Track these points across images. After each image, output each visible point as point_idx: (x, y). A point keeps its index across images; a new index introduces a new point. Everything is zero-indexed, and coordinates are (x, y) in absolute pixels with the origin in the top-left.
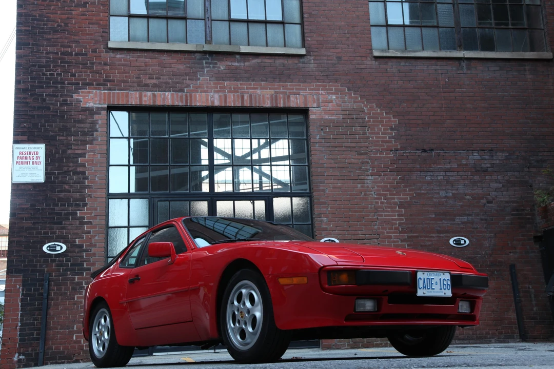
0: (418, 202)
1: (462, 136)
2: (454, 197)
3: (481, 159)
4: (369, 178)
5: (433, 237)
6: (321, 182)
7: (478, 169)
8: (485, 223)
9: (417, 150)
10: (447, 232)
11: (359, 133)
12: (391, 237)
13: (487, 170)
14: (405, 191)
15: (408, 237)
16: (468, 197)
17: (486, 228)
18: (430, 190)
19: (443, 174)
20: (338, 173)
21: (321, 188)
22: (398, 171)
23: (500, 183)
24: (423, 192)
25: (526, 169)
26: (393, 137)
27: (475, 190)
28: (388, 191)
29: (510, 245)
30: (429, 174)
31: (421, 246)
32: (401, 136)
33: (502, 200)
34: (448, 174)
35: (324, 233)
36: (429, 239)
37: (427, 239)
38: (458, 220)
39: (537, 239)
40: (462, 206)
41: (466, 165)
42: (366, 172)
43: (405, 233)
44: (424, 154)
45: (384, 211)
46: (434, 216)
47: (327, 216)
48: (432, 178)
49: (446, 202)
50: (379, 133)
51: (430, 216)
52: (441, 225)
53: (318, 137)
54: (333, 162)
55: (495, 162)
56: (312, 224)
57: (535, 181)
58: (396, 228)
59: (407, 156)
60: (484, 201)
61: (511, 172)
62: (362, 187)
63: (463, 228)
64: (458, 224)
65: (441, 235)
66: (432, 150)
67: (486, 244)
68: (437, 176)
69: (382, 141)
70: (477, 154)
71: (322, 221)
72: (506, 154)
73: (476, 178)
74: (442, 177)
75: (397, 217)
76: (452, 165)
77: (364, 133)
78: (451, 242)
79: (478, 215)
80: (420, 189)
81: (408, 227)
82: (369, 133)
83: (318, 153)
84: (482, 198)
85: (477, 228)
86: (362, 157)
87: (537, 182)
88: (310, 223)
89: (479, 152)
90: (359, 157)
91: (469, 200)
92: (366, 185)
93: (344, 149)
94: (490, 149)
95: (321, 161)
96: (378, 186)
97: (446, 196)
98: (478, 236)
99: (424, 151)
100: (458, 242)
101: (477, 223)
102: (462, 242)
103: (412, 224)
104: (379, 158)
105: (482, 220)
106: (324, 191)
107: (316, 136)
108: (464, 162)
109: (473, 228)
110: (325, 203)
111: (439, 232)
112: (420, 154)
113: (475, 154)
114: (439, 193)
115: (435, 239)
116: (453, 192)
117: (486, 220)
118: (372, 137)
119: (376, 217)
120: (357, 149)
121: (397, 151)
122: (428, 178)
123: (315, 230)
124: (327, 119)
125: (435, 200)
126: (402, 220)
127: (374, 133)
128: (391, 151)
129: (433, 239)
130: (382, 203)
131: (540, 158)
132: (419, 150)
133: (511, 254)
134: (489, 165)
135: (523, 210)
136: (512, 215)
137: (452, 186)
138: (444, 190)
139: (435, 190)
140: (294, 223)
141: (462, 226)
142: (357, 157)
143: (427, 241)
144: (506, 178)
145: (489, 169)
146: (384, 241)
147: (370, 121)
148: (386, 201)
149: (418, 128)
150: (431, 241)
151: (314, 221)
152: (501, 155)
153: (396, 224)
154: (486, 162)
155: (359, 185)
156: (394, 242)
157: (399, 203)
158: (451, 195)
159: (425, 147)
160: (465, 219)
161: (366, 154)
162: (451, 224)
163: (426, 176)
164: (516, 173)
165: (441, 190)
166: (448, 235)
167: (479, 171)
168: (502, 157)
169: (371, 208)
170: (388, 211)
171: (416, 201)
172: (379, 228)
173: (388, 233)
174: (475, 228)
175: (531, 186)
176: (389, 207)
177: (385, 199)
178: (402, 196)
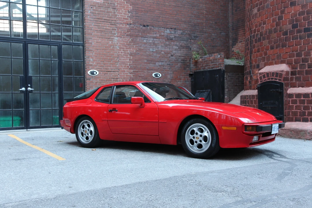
0: (139, 53)
1: (163, 20)
2: (156, 52)
3: (171, 33)
4: (115, 39)
5: (145, 72)
6: (90, 38)
7: (168, 38)
8: (169, 66)
9: (141, 25)
10: (152, 70)
11: (111, 12)
12: (125, 71)
13: (172, 39)
14: (133, 47)
15: (133, 71)
16: (163, 52)
17: (169, 69)
18: (145, 47)
19: (152, 39)
20: (99, 34)
21: (90, 42)
22: (131, 36)
23: (178, 46)
24: (142, 48)
25: (189, 40)
26: (129, 17)
27: (166, 49)
28: (125, 46)
29: (179, 78)
30: (146, 39)
31: (139, 76)
32: (133, 16)
33: (178, 55)
34: (155, 39)
35: (90, 67)
36: (143, 73)
37: (142, 73)
38: (157, 64)
39: (191, 75)
40: (159, 57)
41: (163, 35)
42: (114, 35)
43: (132, 69)
44: (144, 28)
45: (122, 57)
46: (146, 61)
47: (92, 58)
48: (147, 41)
49: (153, 54)
50: (122, 14)
51: (145, 61)
52: (149, 66)
53: (89, 12)
54: (97, 27)
55: (176, 35)
56: (84, 62)
57: (192, 46)
58: (128, 67)
59: (136, 28)
60: (170, 55)
61: (183, 41)
62: (112, 43)
63: (159, 68)
64: (157, 66)
65: (149, 71)
66: (148, 26)
67: (169, 76)
68: (149, 40)
69: (124, 18)
70: (169, 30)
71: (90, 60)
72: (181, 32)
73: (167, 43)
74: (151, 41)
75: (128, 61)
76: (156, 35)
77: (115, 13)
78: (153, 75)
79: (166, 62)
80: (141, 46)
81: (134, 66)
82: (117, 13)
83: (89, 21)
84: (169, 53)
85: (165, 69)
86: (113, 26)
87: (193, 47)
88: (83, 61)
89: (170, 29)
90: (111, 26)
91: (163, 54)
92: (114, 42)
93: (103, 20)
94: (175, 28)
95: (90, 26)
96: (120, 43)
97: (153, 51)
98: (165, 72)
99: (144, 26)
100: (156, 75)
101: (165, 66)
102: (158, 75)
103: (135, 65)
104: (121, 28)
105: (168, 64)
106: (91, 43)
107: (88, 11)
108: (162, 34)
109: (163, 69)
110: (92, 50)
111: (148, 70)
112: (142, 28)
113: (168, 30)
114: (149, 49)
115: (146, 73)
116: (156, 49)
117: (170, 65)
118: (119, 15)
119: (118, 60)
120: (110, 21)
121: (131, 24)
122: (145, 41)
123: (85, 65)
124: (94, 2)
125: (147, 53)
126: (131, 62)
127: (120, 13)
128: (128, 24)
129: (145, 73)
130: (122, 53)
131: (196, 35)
132: (142, 25)
133: (179, 82)
134: (173, 37)
135: (186, 61)
136: (181, 63)
137: (156, 46)
138: (152, 48)
139: (148, 48)
140: (74, 60)
141: (159, 67)
142: (110, 26)
143: (142, 74)
144: (181, 44)
145: (174, 39)
146: (121, 73)
147: (118, 6)
148: (123, 52)
149: (142, 13)
150: (144, 74)
151: (85, 60)
152: (179, 32)
153: (128, 64)
154: (172, 35)
155: (110, 42)
156: (126, 74)
157: (130, 53)
158: (155, 51)
159: (145, 24)
160: (160, 64)
161: (115, 25)
162: (154, 66)
163: (144, 40)
164: (185, 42)
165: (151, 48)
166: (152, 71)
167: (169, 39)
168: (179, 33)
169: (116, 55)
170: (124, 57)
171: (138, 53)
172: (119, 66)
173: (123, 69)
174: (164, 69)
175: (190, 49)
176: (125, 55)
177: (123, 51)
178: (131, 50)
